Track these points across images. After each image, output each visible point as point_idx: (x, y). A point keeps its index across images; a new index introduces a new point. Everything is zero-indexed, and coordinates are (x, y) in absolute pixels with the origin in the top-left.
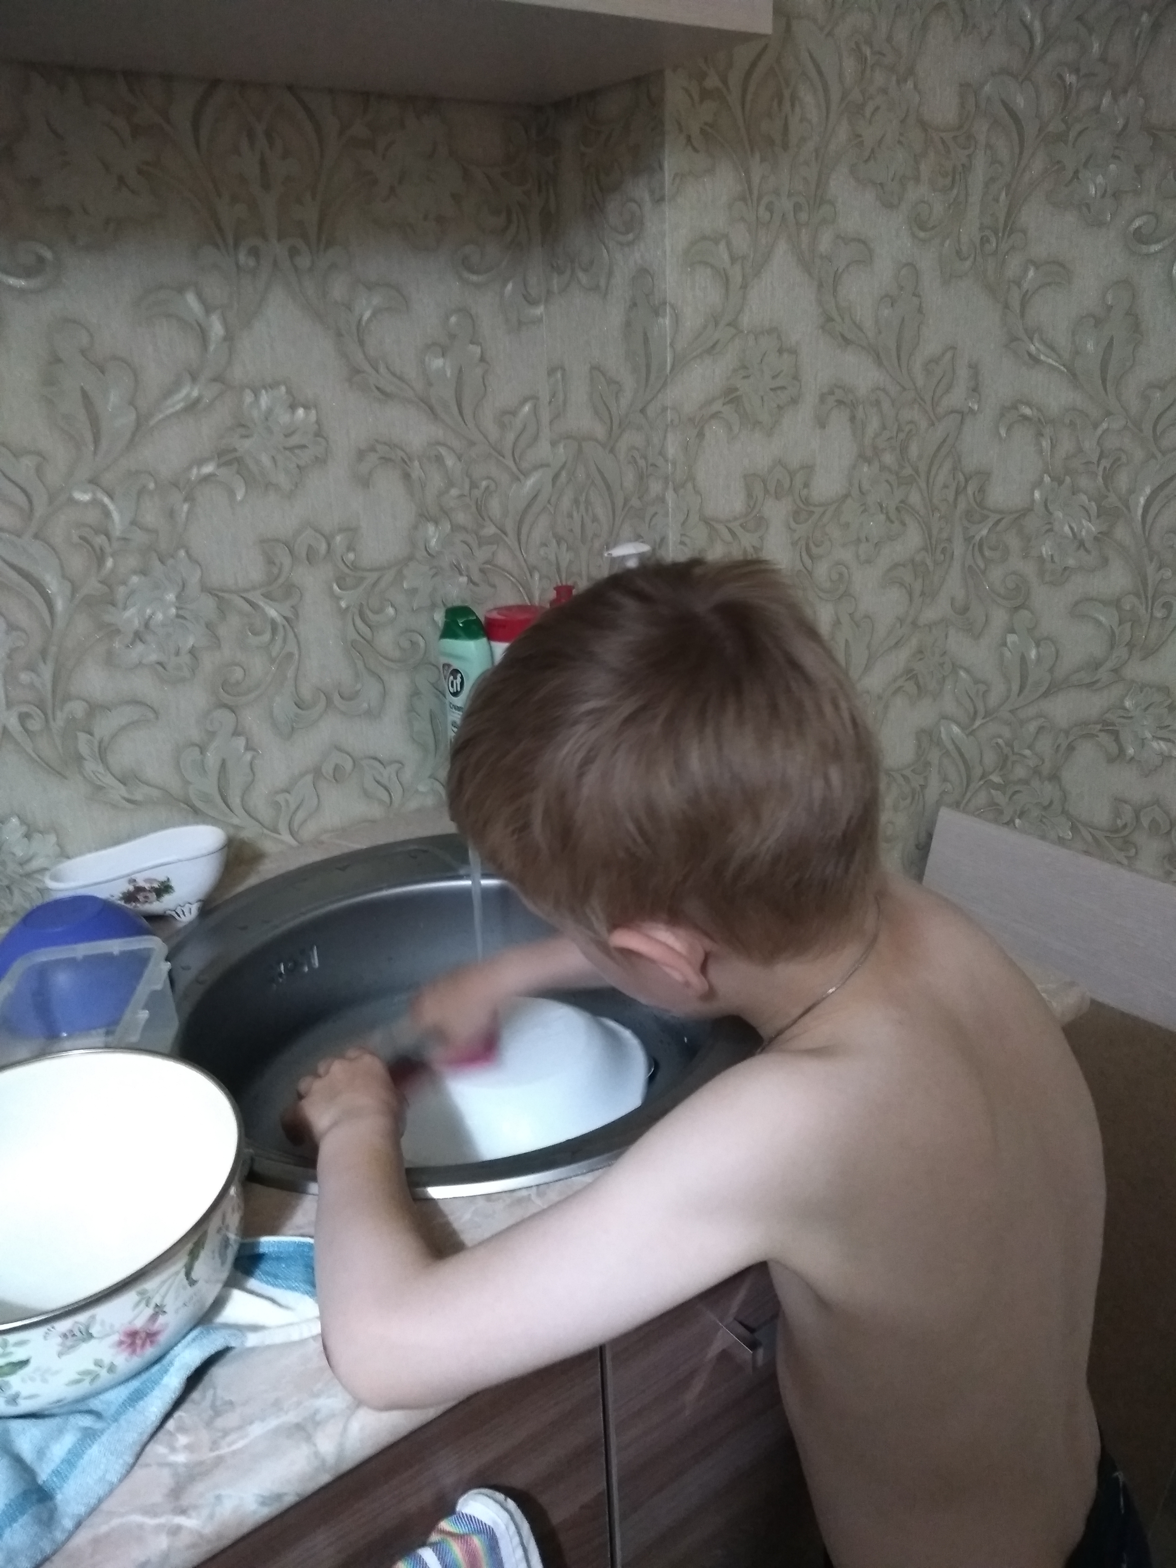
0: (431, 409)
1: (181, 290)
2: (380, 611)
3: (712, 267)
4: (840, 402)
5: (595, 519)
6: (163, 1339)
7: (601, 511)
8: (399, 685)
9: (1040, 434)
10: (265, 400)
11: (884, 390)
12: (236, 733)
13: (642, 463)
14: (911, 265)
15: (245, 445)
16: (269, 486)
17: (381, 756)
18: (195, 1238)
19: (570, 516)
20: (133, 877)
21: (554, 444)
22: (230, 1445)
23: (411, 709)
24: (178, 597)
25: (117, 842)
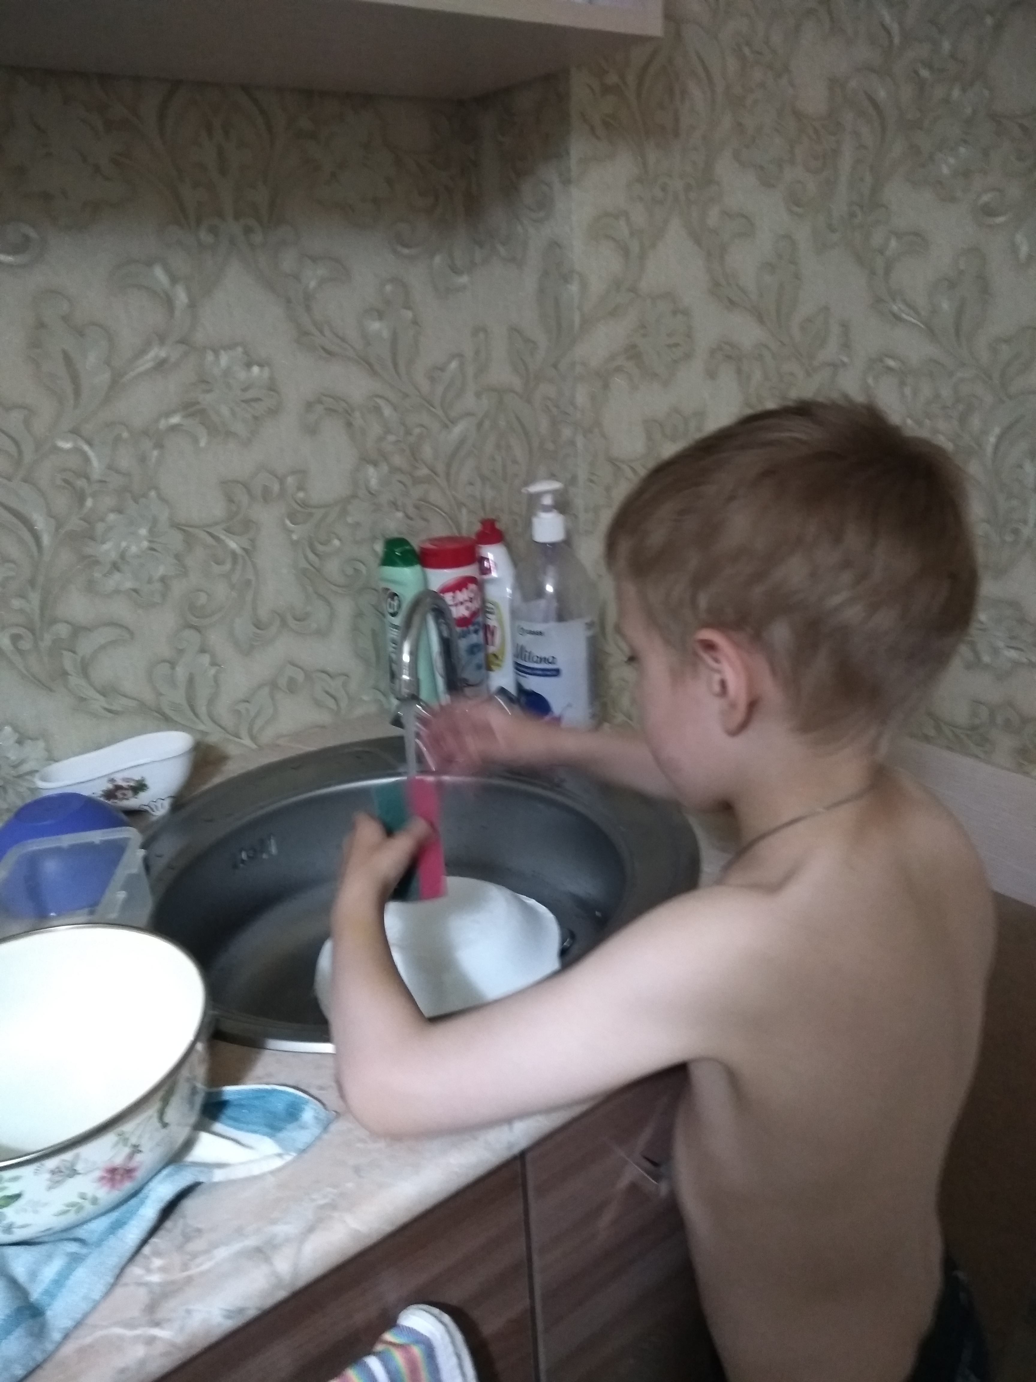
0: (370, 365)
1: (150, 263)
2: (326, 543)
3: (614, 239)
4: (729, 357)
5: (515, 462)
6: (140, 1175)
7: (519, 452)
8: (344, 608)
9: (902, 384)
10: (224, 359)
11: (766, 346)
12: (203, 651)
13: (555, 410)
14: (788, 237)
15: (207, 399)
16: (229, 434)
17: (329, 669)
18: (165, 1088)
19: (493, 459)
20: (112, 777)
21: (478, 395)
22: (199, 1266)
23: (355, 629)
24: (151, 531)
25: (99, 747)
